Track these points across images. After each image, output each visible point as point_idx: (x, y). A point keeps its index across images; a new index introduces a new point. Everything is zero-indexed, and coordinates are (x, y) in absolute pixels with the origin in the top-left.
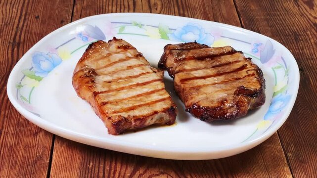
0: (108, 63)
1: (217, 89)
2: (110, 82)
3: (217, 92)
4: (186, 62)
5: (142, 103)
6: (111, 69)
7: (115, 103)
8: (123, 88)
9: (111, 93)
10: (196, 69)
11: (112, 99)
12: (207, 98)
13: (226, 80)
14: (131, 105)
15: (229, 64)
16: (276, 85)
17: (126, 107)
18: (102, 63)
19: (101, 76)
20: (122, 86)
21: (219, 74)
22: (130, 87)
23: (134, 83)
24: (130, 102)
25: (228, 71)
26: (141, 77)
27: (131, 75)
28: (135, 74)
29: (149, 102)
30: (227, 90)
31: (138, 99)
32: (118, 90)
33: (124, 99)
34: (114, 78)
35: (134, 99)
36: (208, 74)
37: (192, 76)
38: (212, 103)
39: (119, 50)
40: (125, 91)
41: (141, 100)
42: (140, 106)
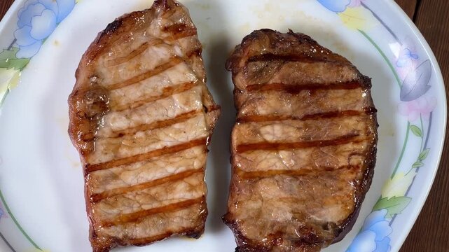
0: (135, 73)
1: (283, 195)
2: (121, 135)
3: (281, 199)
4: (265, 95)
5: (155, 205)
6: (133, 93)
7: (111, 200)
8: (136, 159)
9: (115, 170)
10: (274, 118)
11: (111, 186)
12: (259, 214)
13: (308, 168)
14: (136, 209)
15: (333, 115)
17: (127, 211)
18: (125, 71)
19: (114, 115)
20: (137, 151)
21: (306, 144)
22: (148, 158)
23: (159, 146)
24: (137, 198)
25: (325, 138)
26: (177, 126)
27: (162, 118)
28: (172, 114)
29: (166, 203)
30: (296, 201)
31: (153, 191)
32: (129, 162)
33: (131, 188)
34: (132, 124)
35: (145, 191)
36: (288, 140)
37: (259, 139)
38: (261, 233)
39: (165, 35)
40: (138, 165)
41: (153, 198)
42: (150, 213)
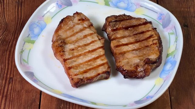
0: (72, 33)
1: (134, 55)
2: (73, 50)
3: (134, 57)
4: (118, 31)
5: (91, 67)
6: (74, 38)
7: (75, 68)
8: (80, 55)
9: (74, 59)
10: (123, 37)
11: (74, 64)
12: (128, 63)
13: (140, 47)
14: (85, 69)
15: (143, 33)
16: (169, 48)
17: (82, 70)
18: (69, 33)
19: (69, 45)
20: (80, 53)
21: (137, 42)
22: (85, 54)
23: (87, 51)
24: (84, 66)
25: (142, 39)
26: (91, 44)
27: (86, 43)
28: (88, 42)
29: (95, 66)
30: (140, 56)
31: (89, 63)
32: (78, 56)
33: (81, 64)
34: (76, 46)
35: (86, 64)
36: (130, 42)
37: (121, 43)
38: (131, 67)
39: (80, 22)
40: (82, 57)
41: (90, 65)
42: (90, 69)
